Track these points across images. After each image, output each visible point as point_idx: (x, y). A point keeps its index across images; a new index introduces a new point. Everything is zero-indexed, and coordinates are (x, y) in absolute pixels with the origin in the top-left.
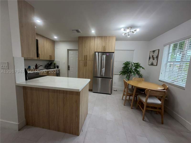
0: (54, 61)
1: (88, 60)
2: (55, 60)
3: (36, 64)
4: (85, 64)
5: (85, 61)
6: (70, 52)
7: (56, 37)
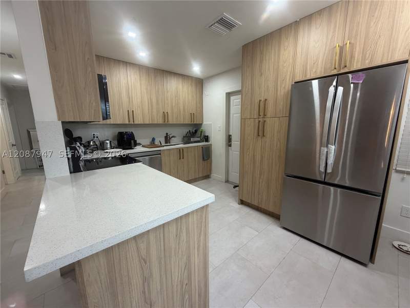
0: (201, 124)
1: (269, 115)
2: (204, 123)
3: (167, 134)
4: (261, 131)
5: (261, 120)
6: (232, 98)
7: (196, 69)
